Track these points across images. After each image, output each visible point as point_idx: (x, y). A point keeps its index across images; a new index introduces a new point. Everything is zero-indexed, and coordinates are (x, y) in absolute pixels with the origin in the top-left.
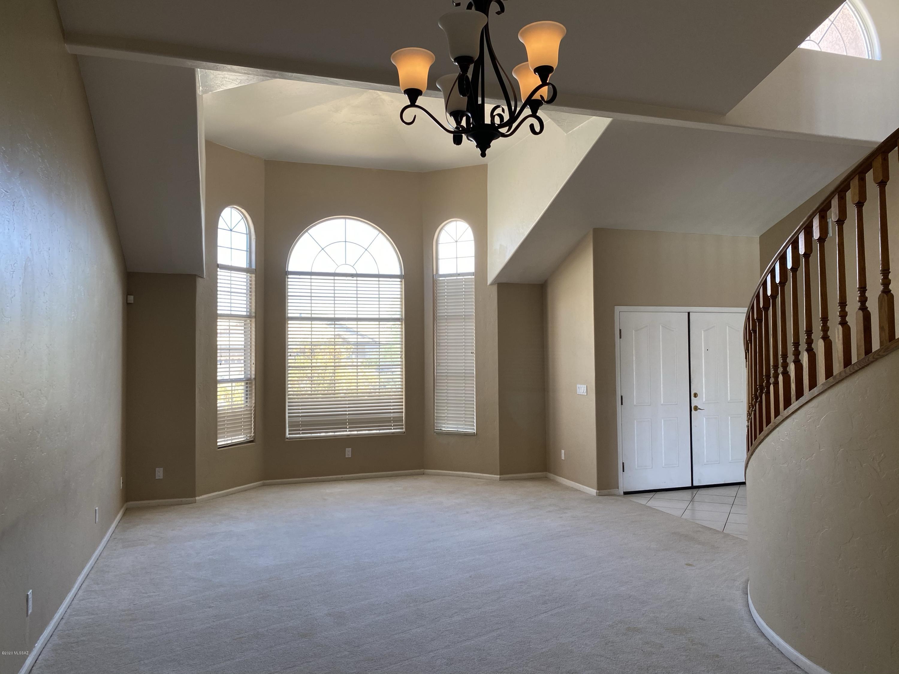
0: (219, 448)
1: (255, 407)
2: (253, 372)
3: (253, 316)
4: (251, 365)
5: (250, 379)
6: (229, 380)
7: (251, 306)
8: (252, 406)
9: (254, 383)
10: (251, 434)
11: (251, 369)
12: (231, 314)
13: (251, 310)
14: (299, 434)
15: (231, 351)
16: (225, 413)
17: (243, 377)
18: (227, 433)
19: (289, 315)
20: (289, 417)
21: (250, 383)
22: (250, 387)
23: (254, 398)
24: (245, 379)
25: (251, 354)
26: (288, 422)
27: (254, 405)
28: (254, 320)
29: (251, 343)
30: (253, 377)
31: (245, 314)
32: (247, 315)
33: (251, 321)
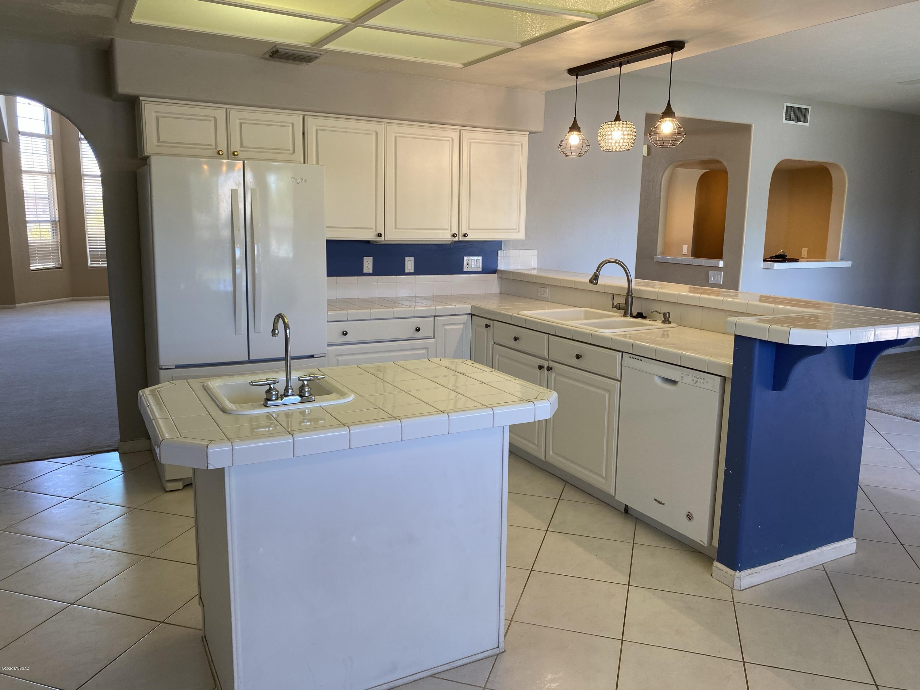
0: (32, 271)
1: (60, 242)
2: (57, 216)
3: (54, 173)
4: (55, 210)
5: (55, 221)
6: (37, 221)
7: (51, 165)
8: (58, 242)
9: (58, 224)
10: (59, 262)
11: (55, 213)
12: (34, 171)
13: (51, 168)
14: (99, 264)
15: (36, 199)
16: (35, 245)
17: (49, 219)
18: (38, 260)
19: (85, 173)
20: (90, 251)
21: (55, 224)
22: (55, 227)
23: (59, 236)
24: (50, 221)
25: (54, 202)
26: (90, 255)
27: (59, 241)
28: (54, 176)
29: (53, 193)
30: (57, 219)
31: (47, 171)
32: (48, 172)
33: (52, 176)
